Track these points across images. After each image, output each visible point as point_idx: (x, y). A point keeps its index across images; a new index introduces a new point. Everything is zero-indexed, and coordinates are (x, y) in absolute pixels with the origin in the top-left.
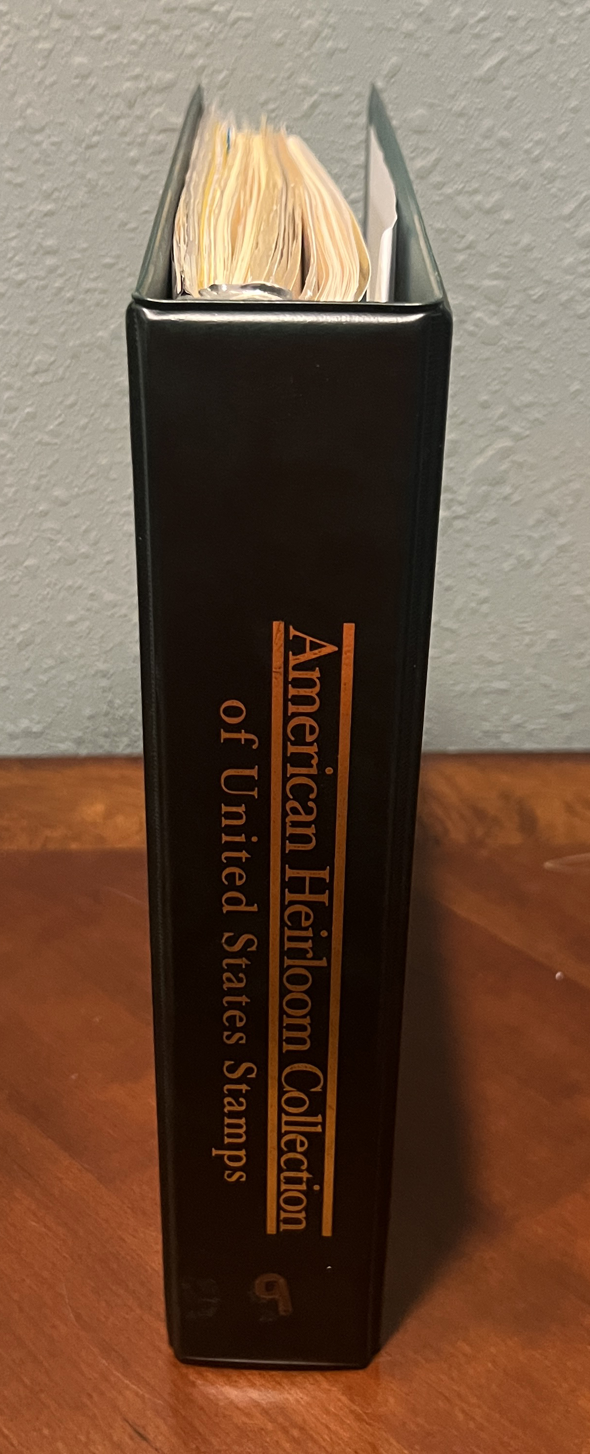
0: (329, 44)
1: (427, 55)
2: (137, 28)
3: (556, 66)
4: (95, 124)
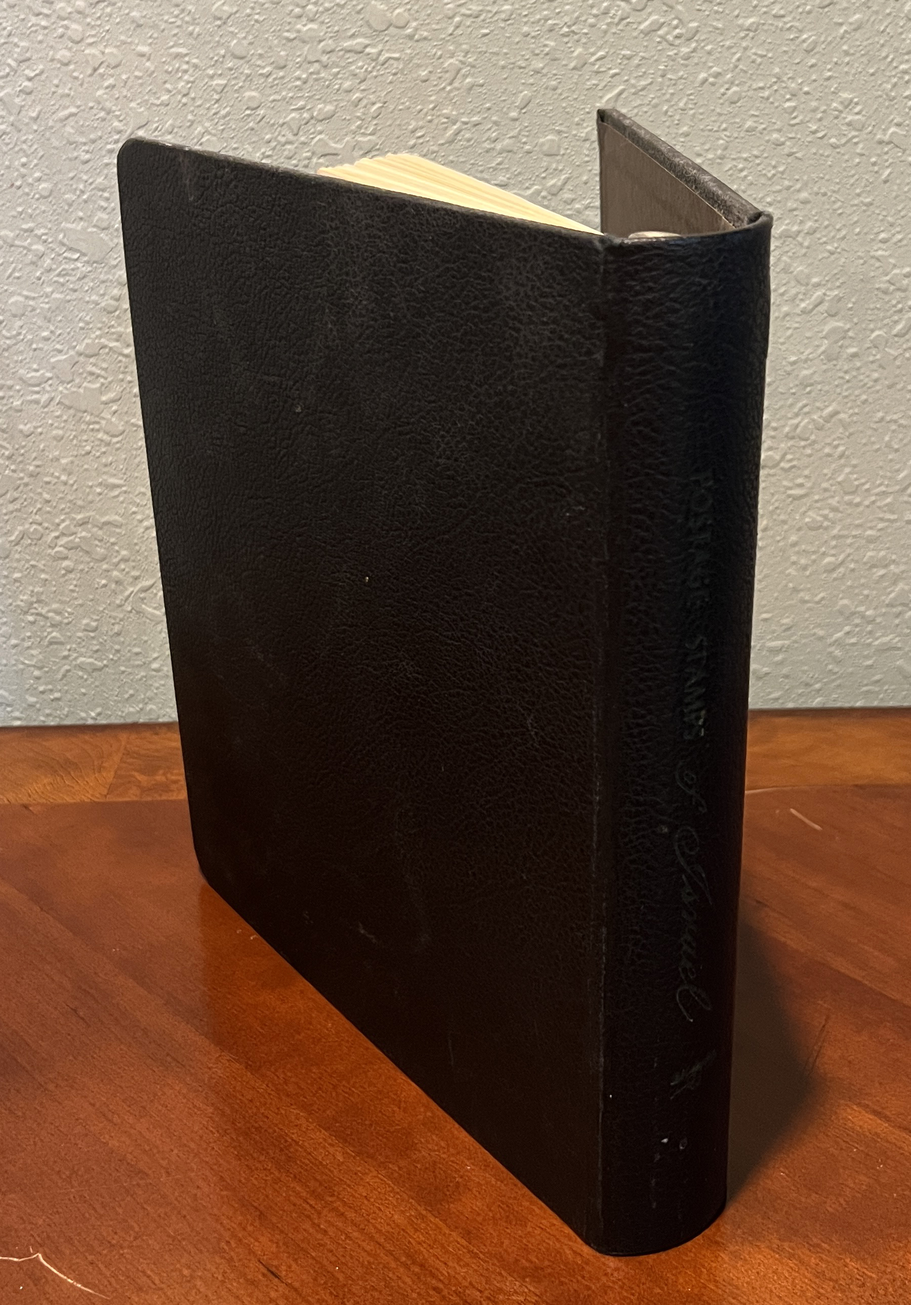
0: (468, 80)
1: (555, 89)
2: (300, 67)
3: (668, 96)
4: (263, 150)
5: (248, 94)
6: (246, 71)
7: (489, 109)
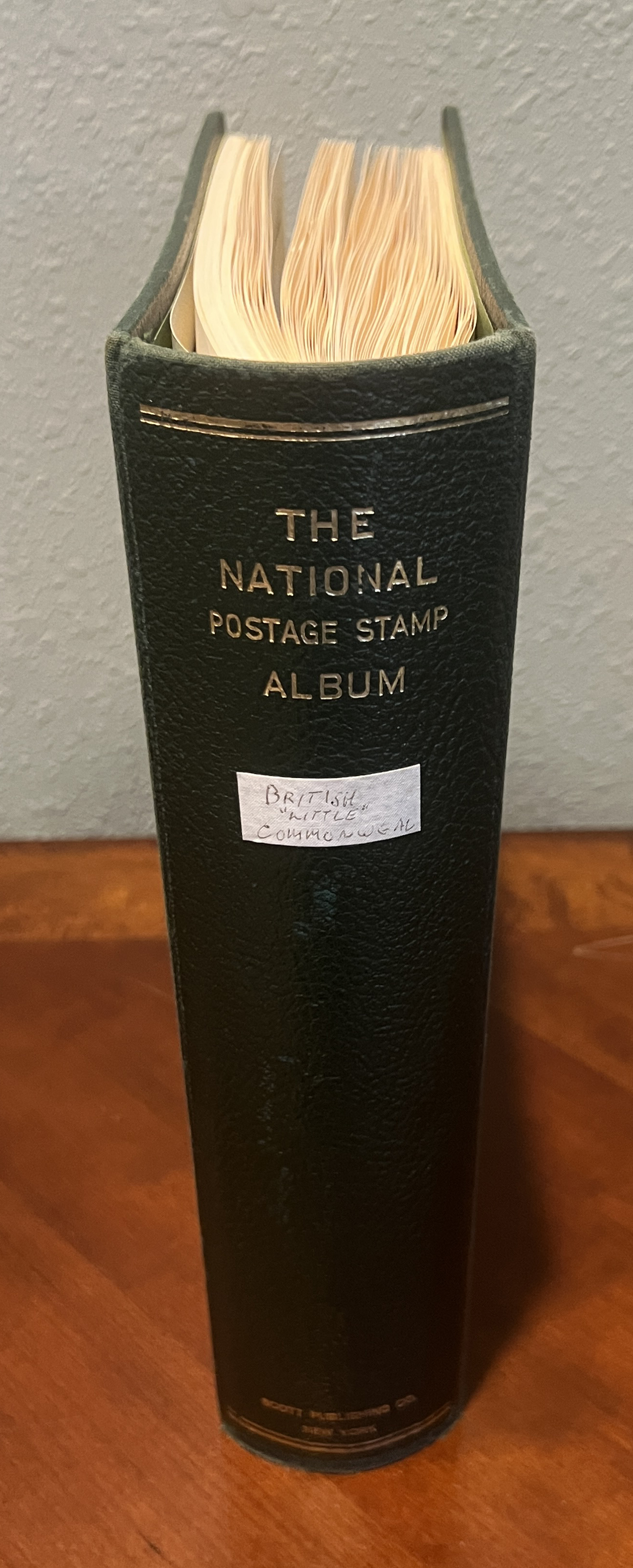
0: (349, 82)
2: (142, 65)
3: (592, 103)
4: (101, 171)
5: (80, 101)
6: (77, 72)
7: (373, 119)
